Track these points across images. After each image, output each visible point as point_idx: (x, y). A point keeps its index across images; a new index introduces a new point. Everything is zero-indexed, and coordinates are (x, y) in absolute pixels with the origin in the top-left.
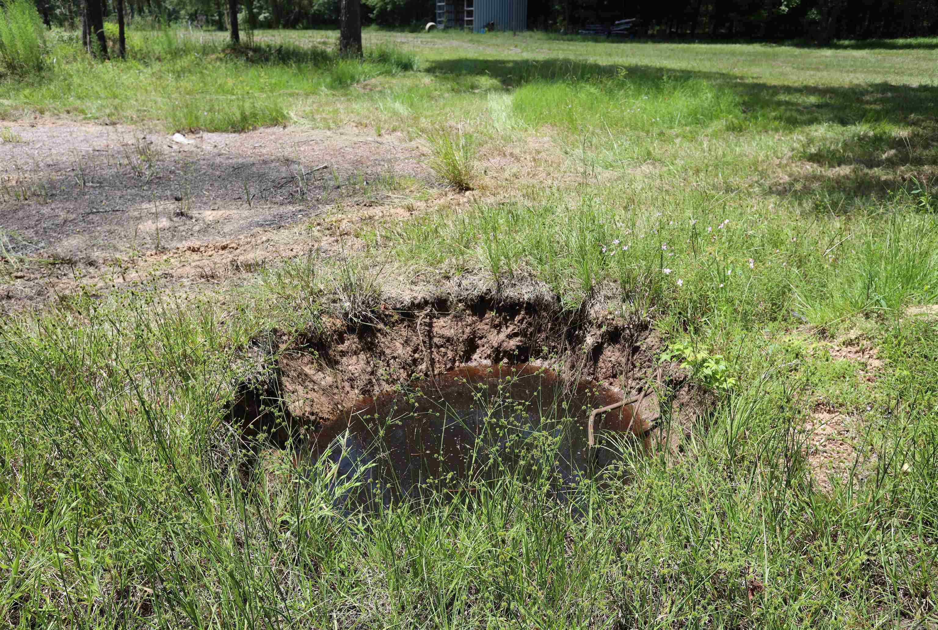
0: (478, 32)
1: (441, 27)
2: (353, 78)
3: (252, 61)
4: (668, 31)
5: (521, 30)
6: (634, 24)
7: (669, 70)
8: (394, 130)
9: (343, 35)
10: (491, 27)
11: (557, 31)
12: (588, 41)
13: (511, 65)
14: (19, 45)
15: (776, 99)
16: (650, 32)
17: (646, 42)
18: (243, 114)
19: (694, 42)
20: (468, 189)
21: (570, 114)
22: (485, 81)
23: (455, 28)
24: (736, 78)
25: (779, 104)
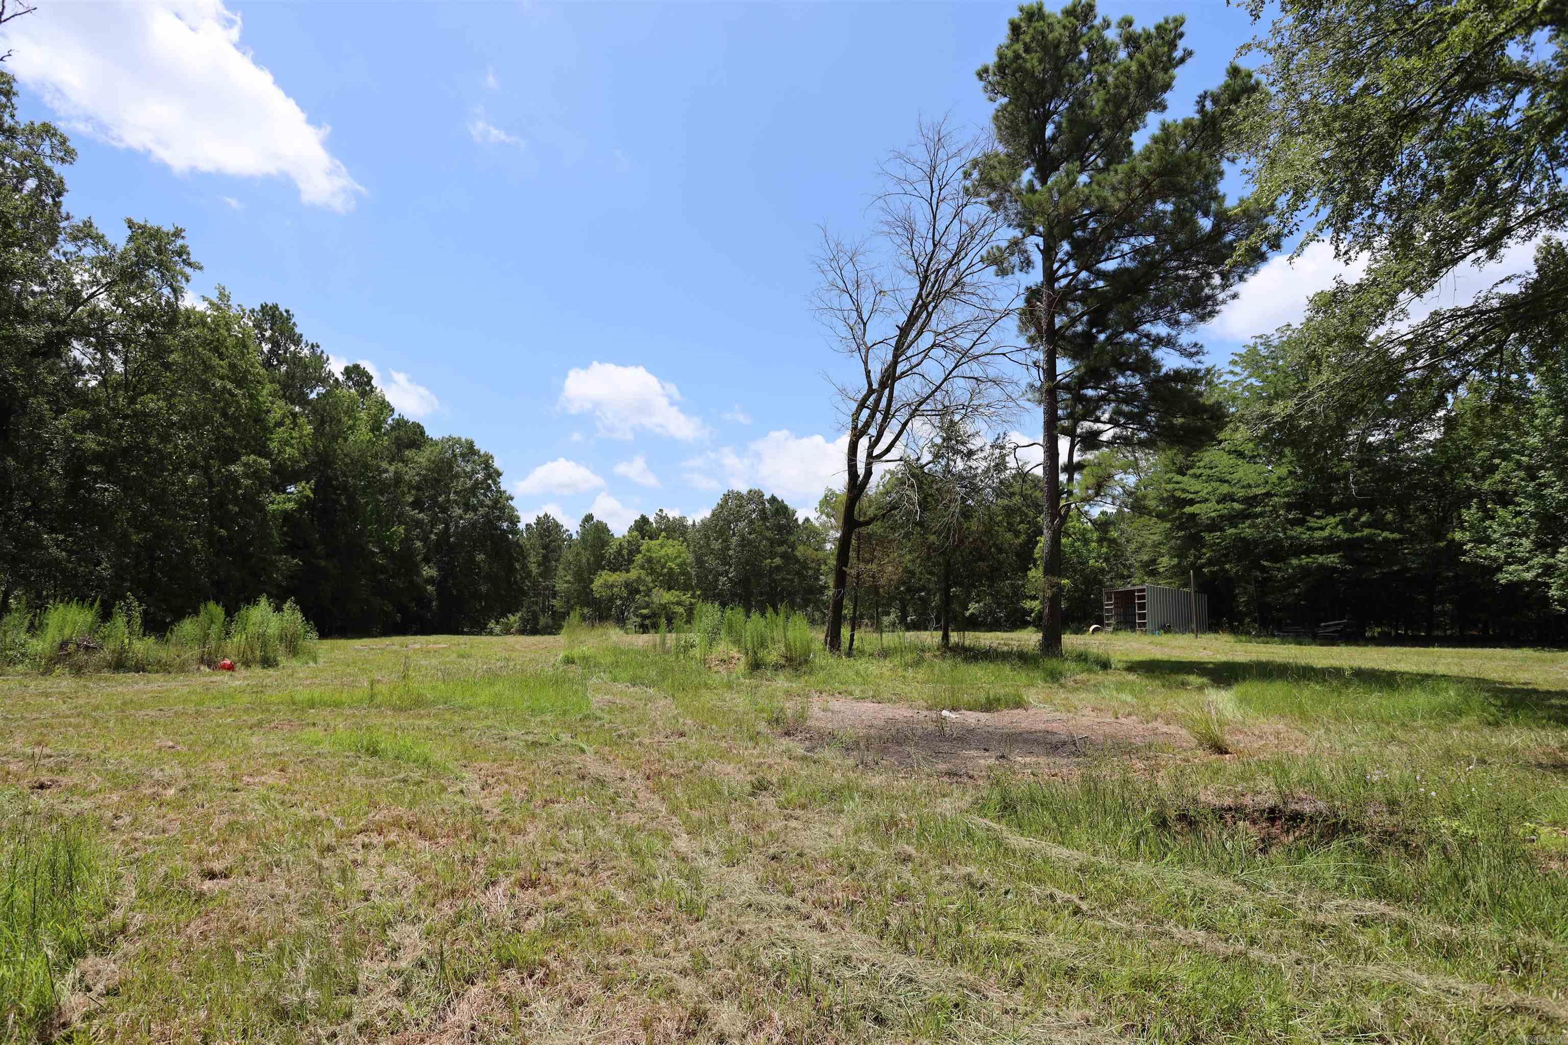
0: (1153, 633)
1: (1110, 629)
2: (1061, 674)
3: (966, 660)
4: (1393, 633)
5: (1204, 632)
6: (1346, 626)
7: (1402, 674)
8: (1130, 714)
9: (1044, 637)
10: (1166, 629)
11: (1248, 633)
12: (1290, 643)
13: (1211, 666)
14: (798, 644)
15: (1547, 703)
16: (1368, 634)
17: (1366, 645)
18: (988, 698)
19: (1433, 646)
20: (1227, 753)
21: (1300, 705)
22: (1194, 680)
23: (1125, 629)
24: (1495, 682)
25: (1552, 706)
